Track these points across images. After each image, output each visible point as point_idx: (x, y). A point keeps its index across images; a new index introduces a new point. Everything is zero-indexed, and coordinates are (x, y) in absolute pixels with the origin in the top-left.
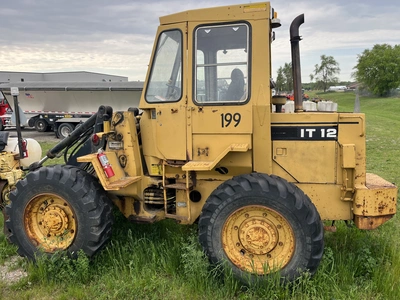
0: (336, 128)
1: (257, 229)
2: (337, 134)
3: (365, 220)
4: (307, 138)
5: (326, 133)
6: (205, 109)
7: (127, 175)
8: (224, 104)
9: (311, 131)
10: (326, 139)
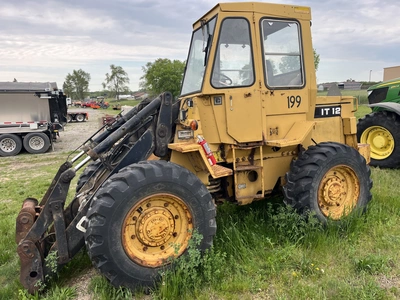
0: (340, 106)
1: (335, 185)
2: (340, 111)
4: (325, 116)
5: (335, 111)
6: (275, 92)
8: (290, 88)
9: (327, 110)
10: (335, 115)
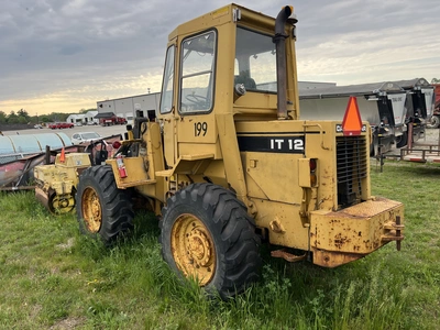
0: (303, 138)
1: (195, 239)
2: (304, 146)
3: (319, 253)
4: (276, 150)
5: (293, 144)
7: (149, 178)
8: (196, 114)
9: (280, 142)
10: (294, 151)
